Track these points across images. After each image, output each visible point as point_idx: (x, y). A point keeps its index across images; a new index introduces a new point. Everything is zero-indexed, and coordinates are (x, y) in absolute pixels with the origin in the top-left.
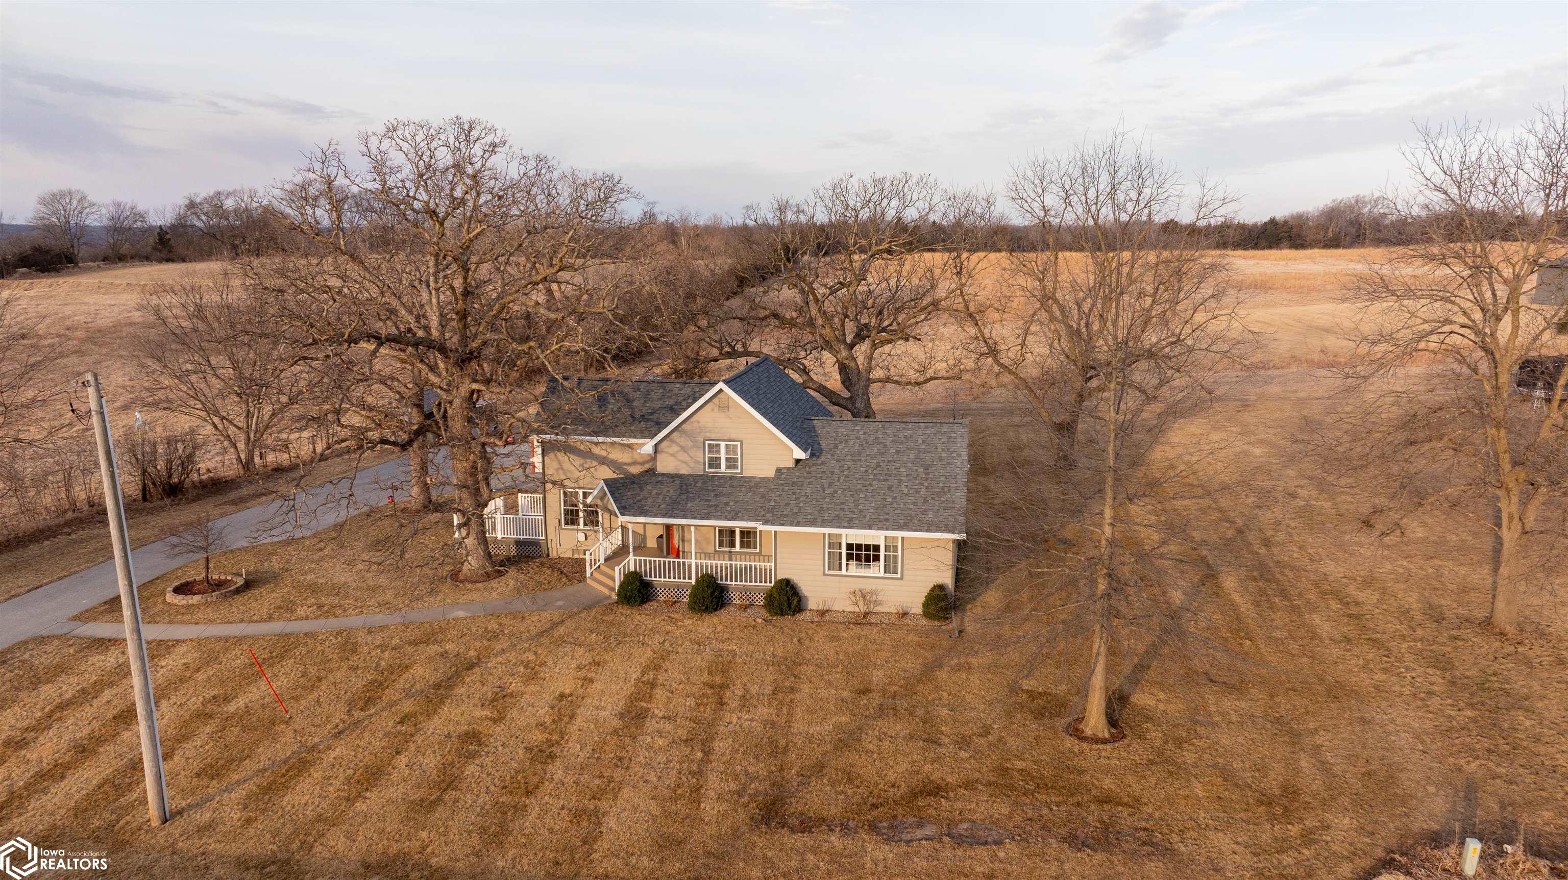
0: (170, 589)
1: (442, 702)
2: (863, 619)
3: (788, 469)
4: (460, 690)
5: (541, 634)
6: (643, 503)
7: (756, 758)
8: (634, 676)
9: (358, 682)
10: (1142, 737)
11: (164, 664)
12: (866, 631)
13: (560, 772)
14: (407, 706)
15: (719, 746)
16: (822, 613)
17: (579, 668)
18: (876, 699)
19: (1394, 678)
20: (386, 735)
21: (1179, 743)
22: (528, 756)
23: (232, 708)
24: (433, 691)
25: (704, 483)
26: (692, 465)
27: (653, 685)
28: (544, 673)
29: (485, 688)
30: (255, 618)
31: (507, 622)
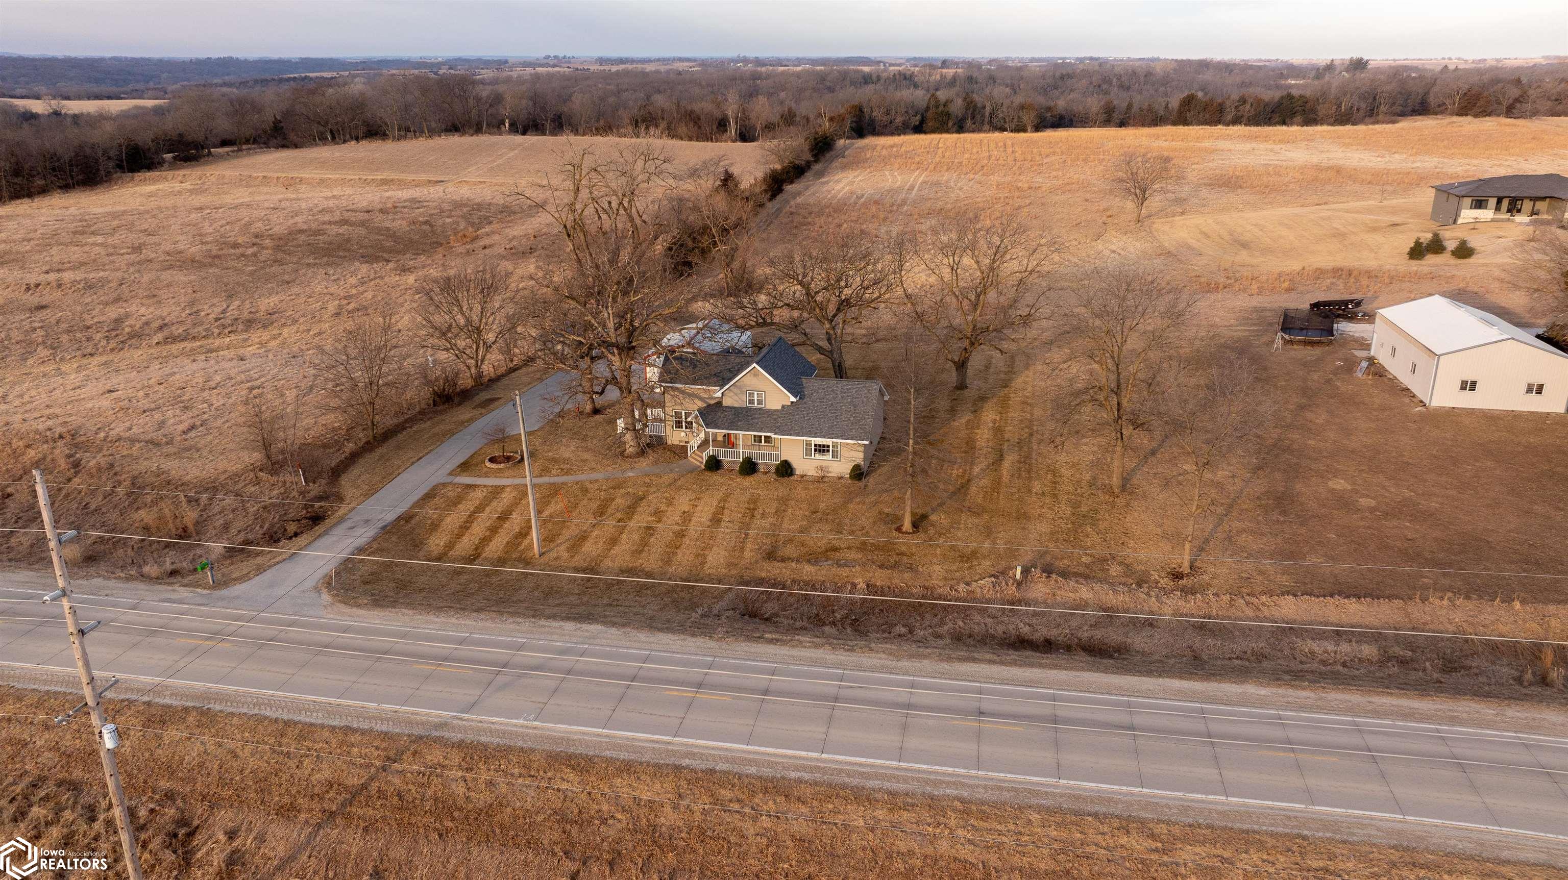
0: (486, 460)
1: (633, 514)
2: (821, 480)
3: (787, 406)
4: (639, 509)
5: (670, 485)
6: (716, 421)
7: (767, 537)
8: (715, 504)
9: (594, 505)
10: (924, 532)
12: (822, 485)
13: (688, 541)
14: (619, 515)
15: (752, 532)
16: (802, 476)
17: (690, 500)
18: (819, 515)
19: (1050, 511)
20: (614, 526)
21: (940, 534)
22: (674, 535)
24: (628, 509)
25: (746, 412)
26: (741, 403)
27: (723, 508)
28: (675, 502)
29: (650, 508)
31: (653, 478)
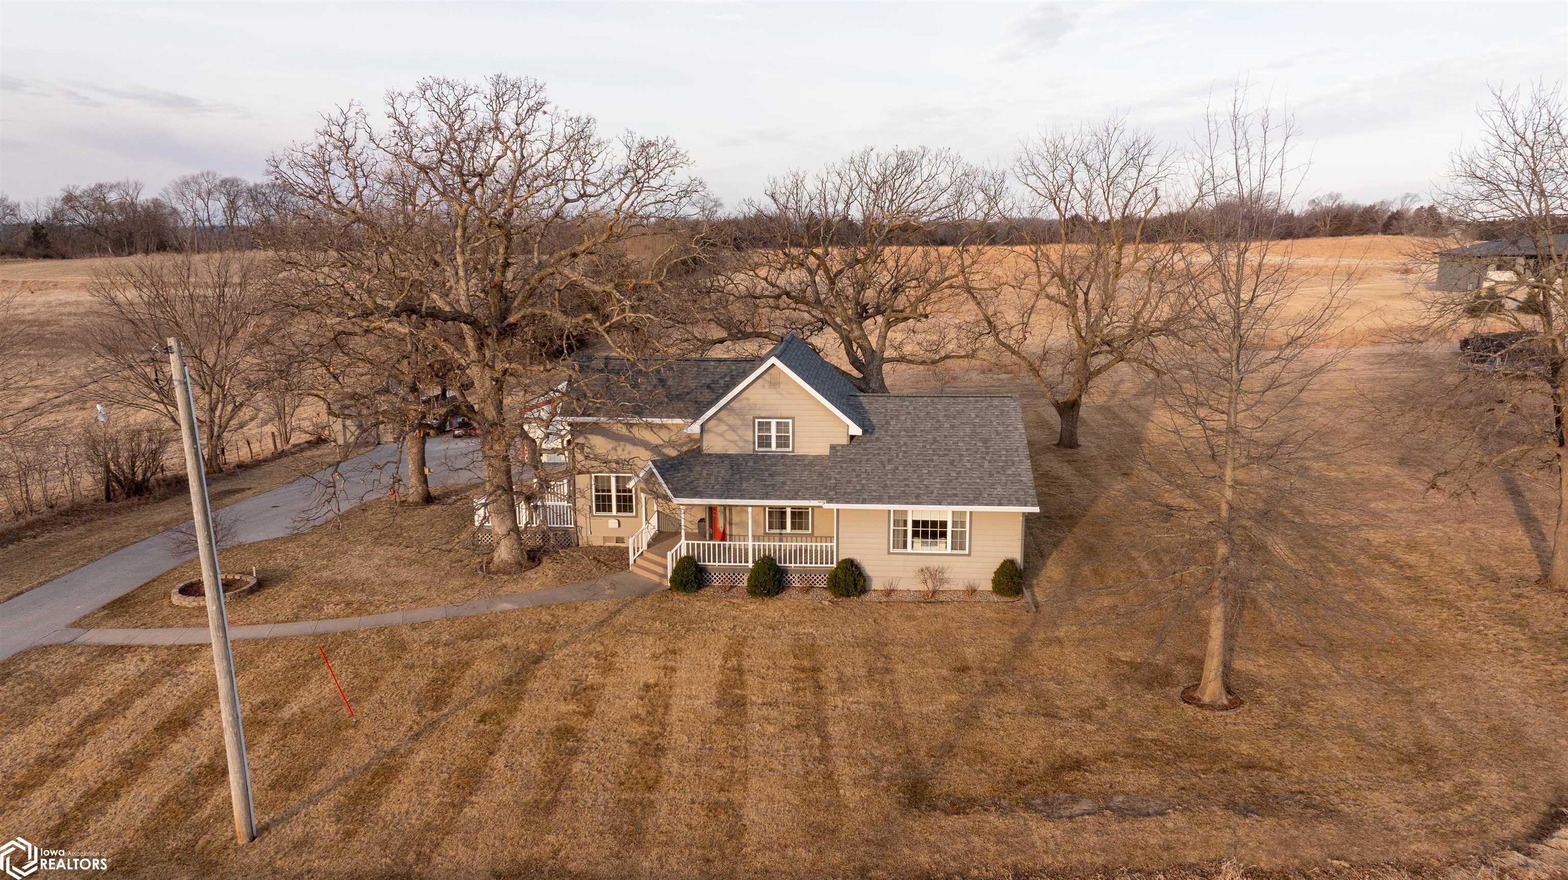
0: (176, 590)
1: (519, 698)
2: (931, 598)
3: (843, 446)
4: (534, 685)
5: (601, 623)
6: (695, 484)
7: (877, 740)
8: (718, 663)
9: (420, 681)
10: (1258, 701)
11: (193, 670)
12: (939, 609)
13: (676, 765)
14: (484, 704)
15: (836, 730)
16: (889, 592)
17: (655, 657)
18: (978, 676)
19: (1475, 636)
20: (470, 735)
21: (1298, 706)
22: (635, 749)
23: (286, 713)
24: (505, 687)
25: (755, 462)
26: (741, 444)
27: (740, 671)
28: (619, 662)
29: (561, 681)
30: (280, 618)
31: (559, 612)
